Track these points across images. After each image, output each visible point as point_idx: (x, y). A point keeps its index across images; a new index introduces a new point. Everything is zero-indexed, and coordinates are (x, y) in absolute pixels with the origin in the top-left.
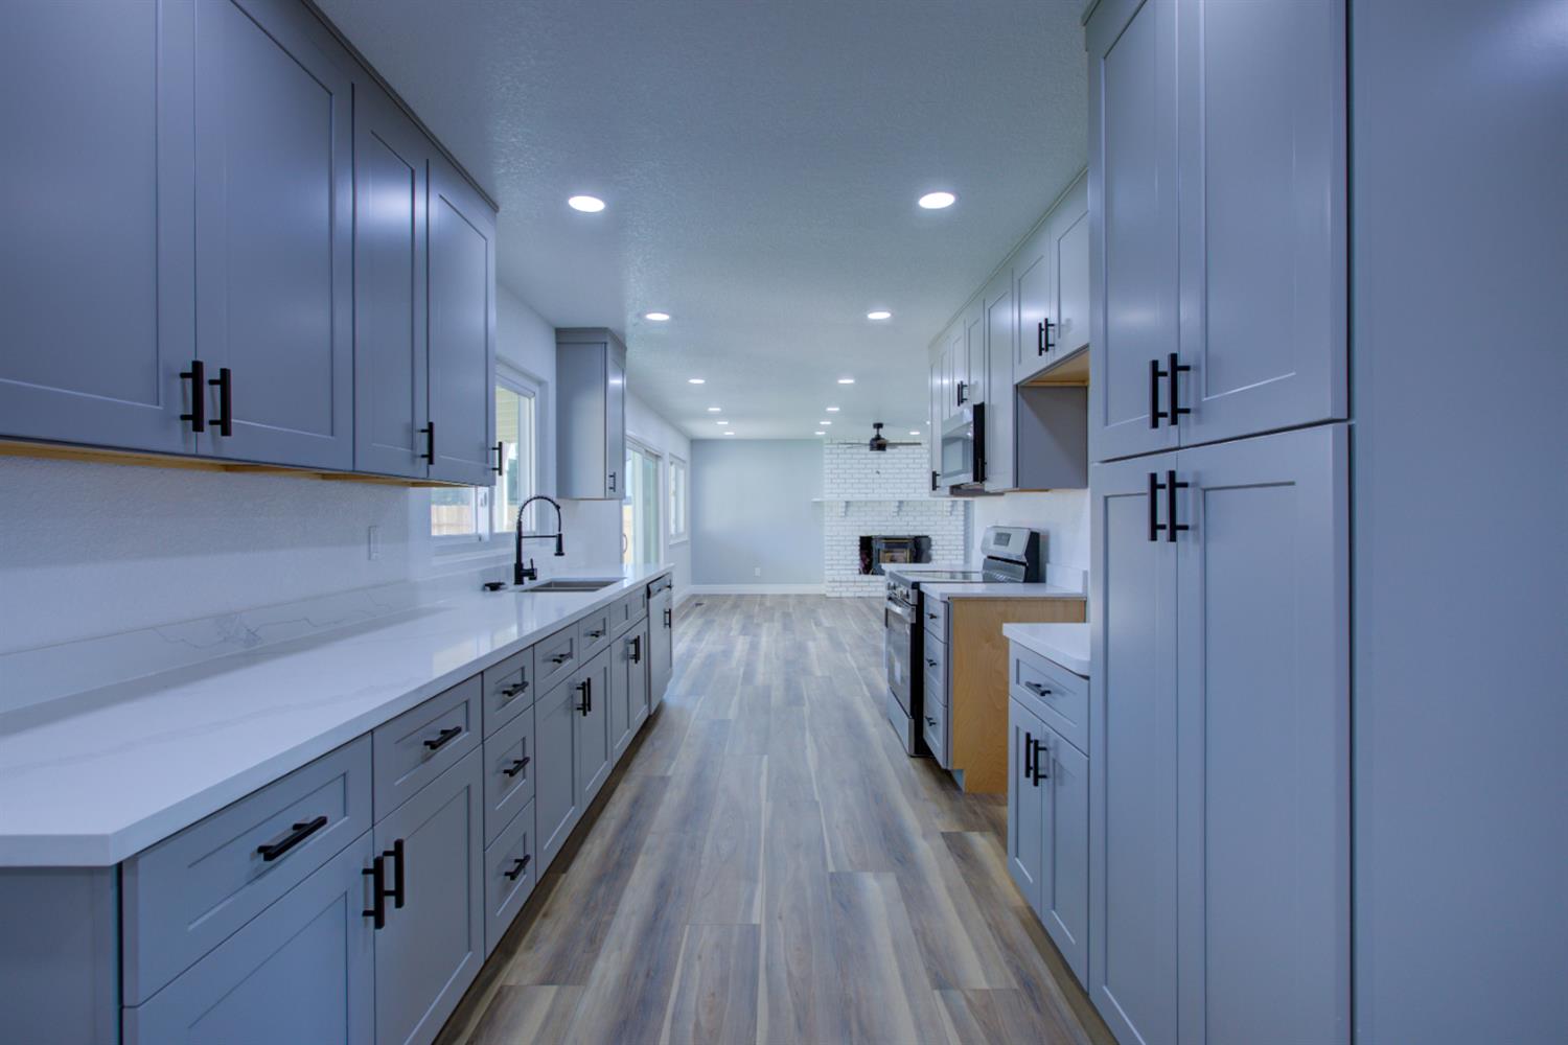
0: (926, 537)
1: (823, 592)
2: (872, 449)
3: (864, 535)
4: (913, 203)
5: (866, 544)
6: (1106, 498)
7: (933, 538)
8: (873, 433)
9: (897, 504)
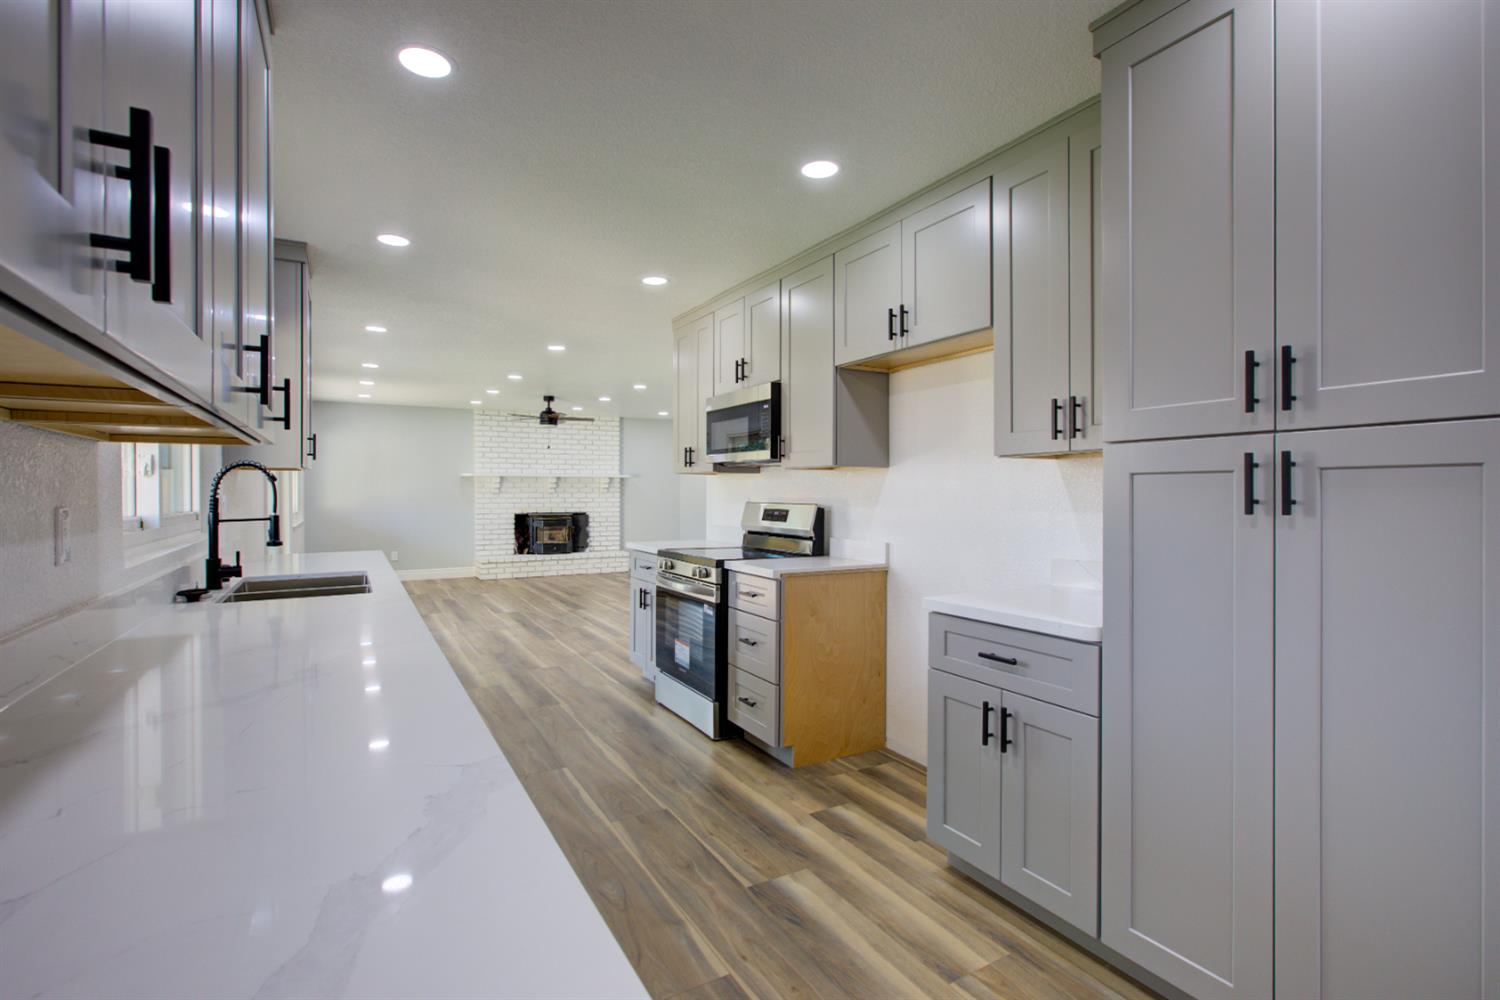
0: (584, 514)
1: (474, 575)
2: (543, 422)
3: (519, 512)
4: (794, 171)
5: (522, 523)
6: (1132, 475)
7: (591, 515)
8: (544, 406)
9: (555, 481)
